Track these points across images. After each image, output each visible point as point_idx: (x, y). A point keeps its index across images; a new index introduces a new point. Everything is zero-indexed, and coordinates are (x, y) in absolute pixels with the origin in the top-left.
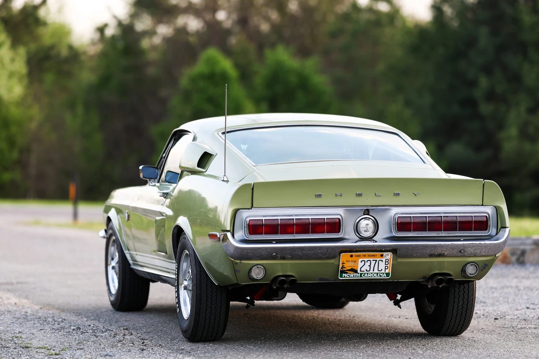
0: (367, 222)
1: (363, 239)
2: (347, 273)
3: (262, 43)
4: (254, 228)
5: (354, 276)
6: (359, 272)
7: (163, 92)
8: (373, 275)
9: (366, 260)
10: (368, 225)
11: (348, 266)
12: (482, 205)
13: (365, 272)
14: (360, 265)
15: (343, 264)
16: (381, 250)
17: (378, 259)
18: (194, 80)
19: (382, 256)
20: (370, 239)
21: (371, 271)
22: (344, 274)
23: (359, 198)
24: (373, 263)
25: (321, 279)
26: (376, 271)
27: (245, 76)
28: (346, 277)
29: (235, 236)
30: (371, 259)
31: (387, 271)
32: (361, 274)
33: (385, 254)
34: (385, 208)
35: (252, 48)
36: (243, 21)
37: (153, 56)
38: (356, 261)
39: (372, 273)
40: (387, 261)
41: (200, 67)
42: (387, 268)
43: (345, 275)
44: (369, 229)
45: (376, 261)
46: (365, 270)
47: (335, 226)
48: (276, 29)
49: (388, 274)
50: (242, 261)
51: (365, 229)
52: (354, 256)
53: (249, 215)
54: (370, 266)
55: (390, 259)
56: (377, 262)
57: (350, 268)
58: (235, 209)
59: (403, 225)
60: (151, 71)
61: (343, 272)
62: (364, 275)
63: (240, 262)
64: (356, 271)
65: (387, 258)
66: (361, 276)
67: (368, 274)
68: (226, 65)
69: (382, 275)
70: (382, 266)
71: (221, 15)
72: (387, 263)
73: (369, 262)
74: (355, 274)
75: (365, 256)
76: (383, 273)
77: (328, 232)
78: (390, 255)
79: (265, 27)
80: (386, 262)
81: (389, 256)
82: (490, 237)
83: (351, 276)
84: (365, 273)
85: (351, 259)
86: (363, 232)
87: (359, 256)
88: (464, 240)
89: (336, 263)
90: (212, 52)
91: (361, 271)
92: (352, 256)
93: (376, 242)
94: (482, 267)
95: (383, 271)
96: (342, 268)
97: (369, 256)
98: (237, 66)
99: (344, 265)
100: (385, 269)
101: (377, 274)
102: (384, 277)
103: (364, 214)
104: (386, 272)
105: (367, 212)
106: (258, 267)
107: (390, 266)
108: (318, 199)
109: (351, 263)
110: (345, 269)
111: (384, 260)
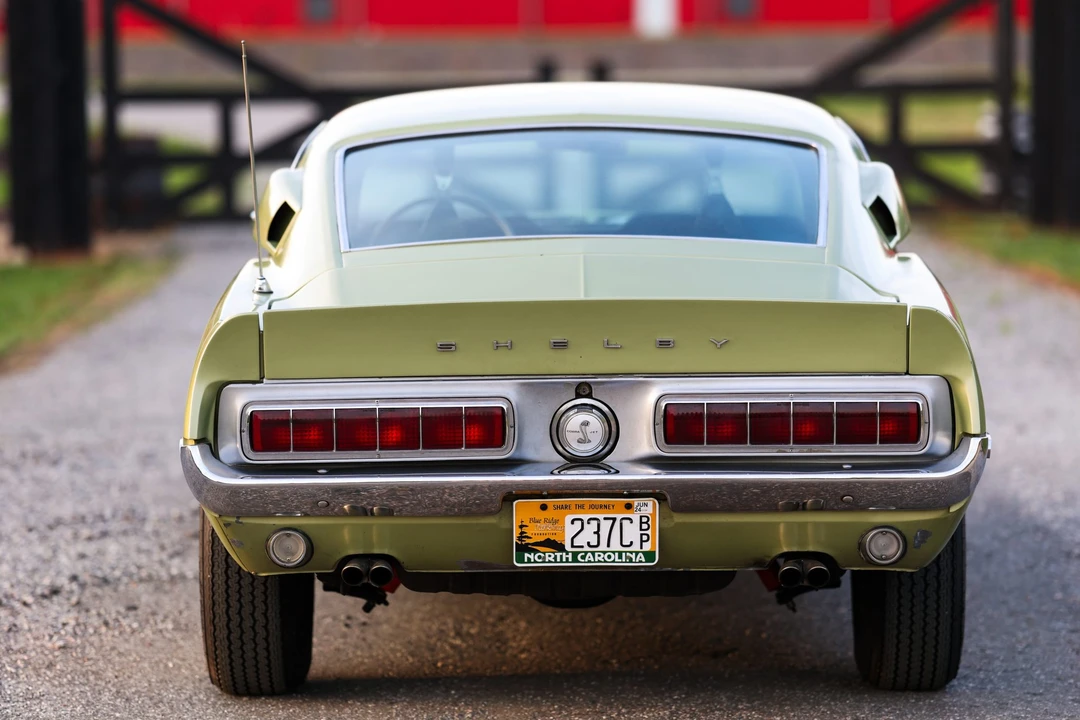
0: (583, 417)
1: (575, 462)
2: (537, 551)
4: (266, 431)
5: (555, 558)
6: (568, 547)
8: (609, 557)
9: (585, 517)
10: (586, 424)
11: (536, 534)
12: (907, 373)
13: (587, 549)
14: (570, 530)
15: (521, 527)
16: (631, 492)
17: (619, 517)
19: (629, 506)
20: (594, 462)
21: (603, 547)
22: (527, 555)
23: (560, 354)
24: (606, 526)
25: (471, 564)
26: (616, 546)
28: (533, 560)
29: (222, 453)
30: (601, 517)
31: (647, 547)
32: (575, 555)
33: (636, 502)
34: (635, 379)
38: (556, 522)
39: (604, 553)
40: (644, 520)
42: (645, 538)
43: (531, 556)
44: (590, 436)
45: (614, 519)
46: (585, 545)
47: (490, 426)
49: (649, 556)
50: (244, 520)
51: (581, 436)
52: (550, 507)
54: (597, 533)
55: (654, 514)
56: (617, 524)
57: (542, 539)
59: (678, 424)
61: (523, 548)
62: (583, 557)
63: (237, 522)
64: (560, 547)
65: (643, 513)
66: (575, 560)
67: (593, 553)
69: (633, 556)
70: (632, 532)
72: (645, 526)
73: (594, 523)
74: (558, 555)
75: (581, 507)
76: (637, 553)
78: (650, 504)
80: (641, 523)
81: (649, 507)
82: (931, 460)
83: (549, 559)
84: (586, 553)
85: (543, 515)
86: (575, 445)
87: (566, 507)
88: (856, 468)
89: (504, 525)
91: (573, 546)
92: (544, 507)
93: (617, 472)
94: (916, 537)
95: (636, 547)
96: (520, 538)
97: (593, 507)
99: (524, 529)
100: (642, 541)
101: (620, 553)
102: (640, 561)
103: (578, 396)
104: (644, 549)
105: (584, 390)
106: (289, 535)
107: (654, 533)
108: (446, 357)
109: (542, 525)
110: (528, 541)
111: (636, 518)
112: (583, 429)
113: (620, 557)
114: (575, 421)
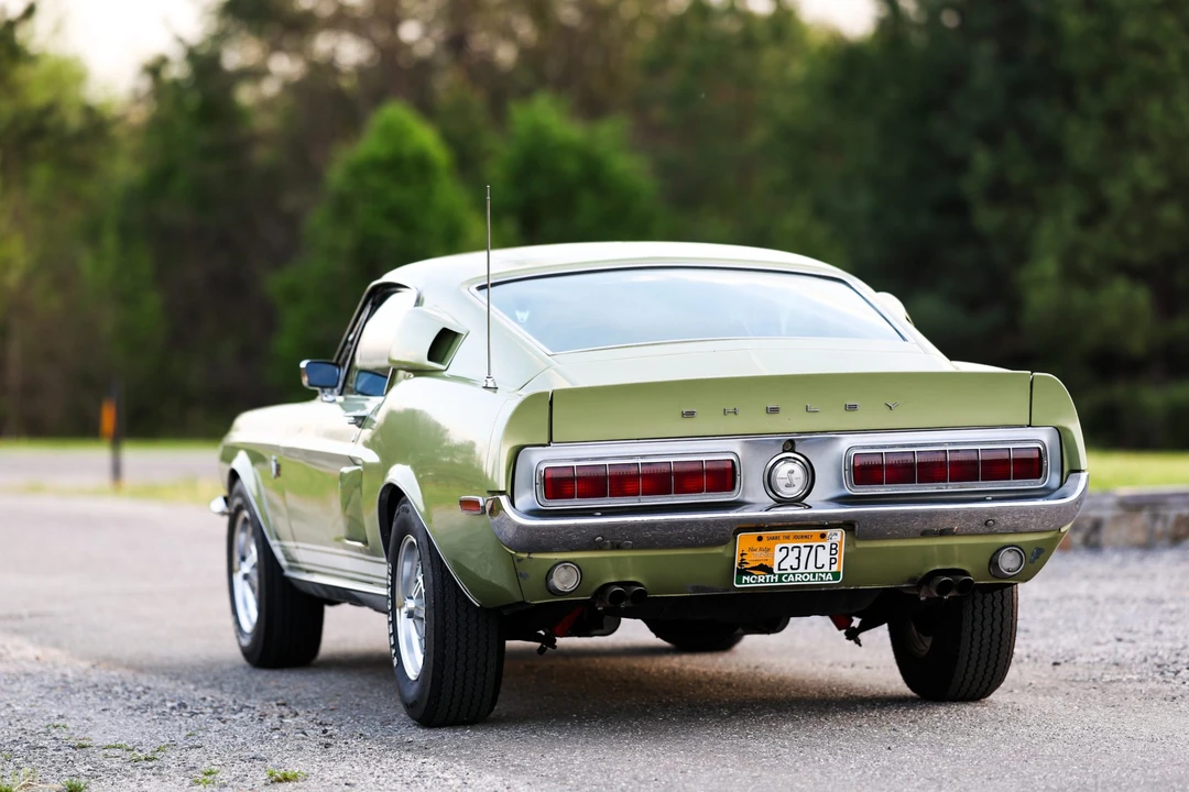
0: (789, 466)
1: (782, 502)
2: (751, 574)
3: (500, 91)
4: (556, 485)
5: (765, 579)
6: (776, 571)
7: (290, 201)
8: (806, 577)
9: (790, 546)
10: (792, 472)
11: (753, 560)
12: (1030, 426)
13: (790, 571)
14: (778, 556)
15: (742, 555)
16: (822, 524)
17: (815, 545)
18: (357, 172)
19: (823, 536)
20: (797, 501)
21: (802, 569)
22: (744, 578)
23: (773, 417)
24: (805, 552)
25: (696, 589)
26: (811, 568)
27: (467, 162)
28: (749, 582)
29: (517, 503)
30: (801, 545)
31: (835, 568)
32: (780, 576)
33: (829, 532)
34: (827, 436)
35: (477, 100)
36: (456, 43)
37: (265, 123)
38: (769, 550)
39: (802, 574)
40: (834, 546)
41: (369, 145)
42: (833, 561)
43: (748, 579)
44: (795, 482)
45: (811, 547)
46: (789, 568)
47: (723, 477)
48: (530, 57)
49: (836, 575)
50: (533, 556)
51: (787, 481)
52: (765, 539)
53: (542, 459)
54: (798, 558)
55: (841, 542)
56: (814, 549)
57: (757, 564)
58: (514, 447)
59: (865, 471)
60: (263, 155)
61: (742, 572)
62: (786, 578)
63: (529, 558)
64: (769, 570)
65: (833, 541)
66: (780, 581)
67: (794, 574)
68: (425, 137)
69: (824, 576)
70: (824, 556)
71: (410, 32)
72: (834, 552)
74: (768, 576)
75: (788, 537)
76: (827, 573)
77: (710, 490)
78: (839, 533)
79: (506, 54)
80: (831, 549)
81: (838, 536)
82: (1047, 493)
83: (759, 581)
84: (789, 574)
85: (758, 545)
86: (783, 488)
87: (777, 538)
88: (994, 500)
89: (729, 554)
90: (396, 112)
91: (779, 569)
92: (760, 539)
93: (810, 507)
94: (1033, 554)
95: (826, 569)
96: (740, 564)
97: (796, 537)
98: (449, 139)
99: (744, 557)
100: (831, 564)
101: (814, 574)
102: (828, 580)
103: (784, 451)
104: (832, 570)
105: (790, 446)
106: (565, 567)
107: (840, 557)
108: (688, 422)
109: (758, 553)
110: (746, 566)
111: (827, 545)
112: (789, 475)
113: (814, 577)
114: (783, 470)
